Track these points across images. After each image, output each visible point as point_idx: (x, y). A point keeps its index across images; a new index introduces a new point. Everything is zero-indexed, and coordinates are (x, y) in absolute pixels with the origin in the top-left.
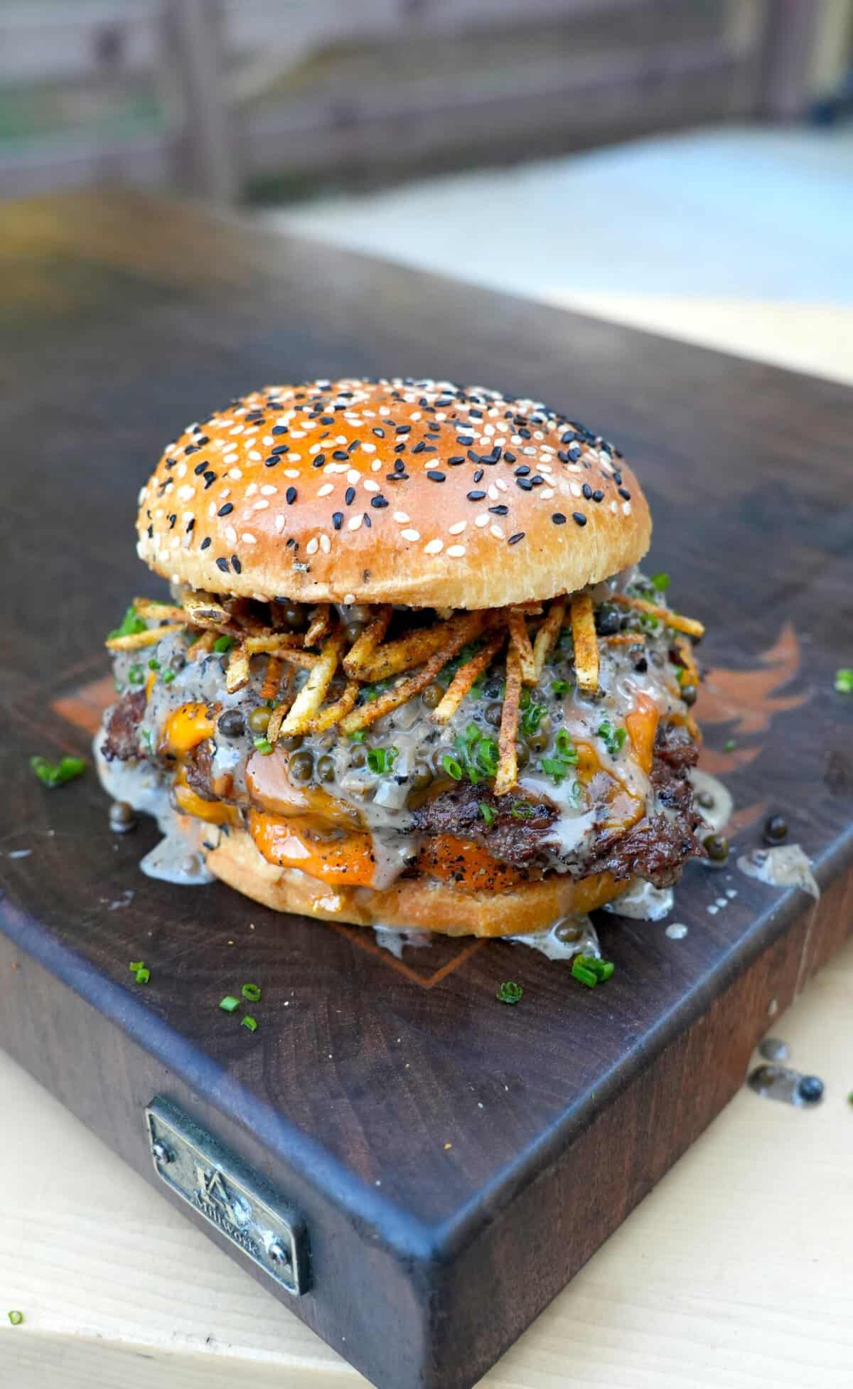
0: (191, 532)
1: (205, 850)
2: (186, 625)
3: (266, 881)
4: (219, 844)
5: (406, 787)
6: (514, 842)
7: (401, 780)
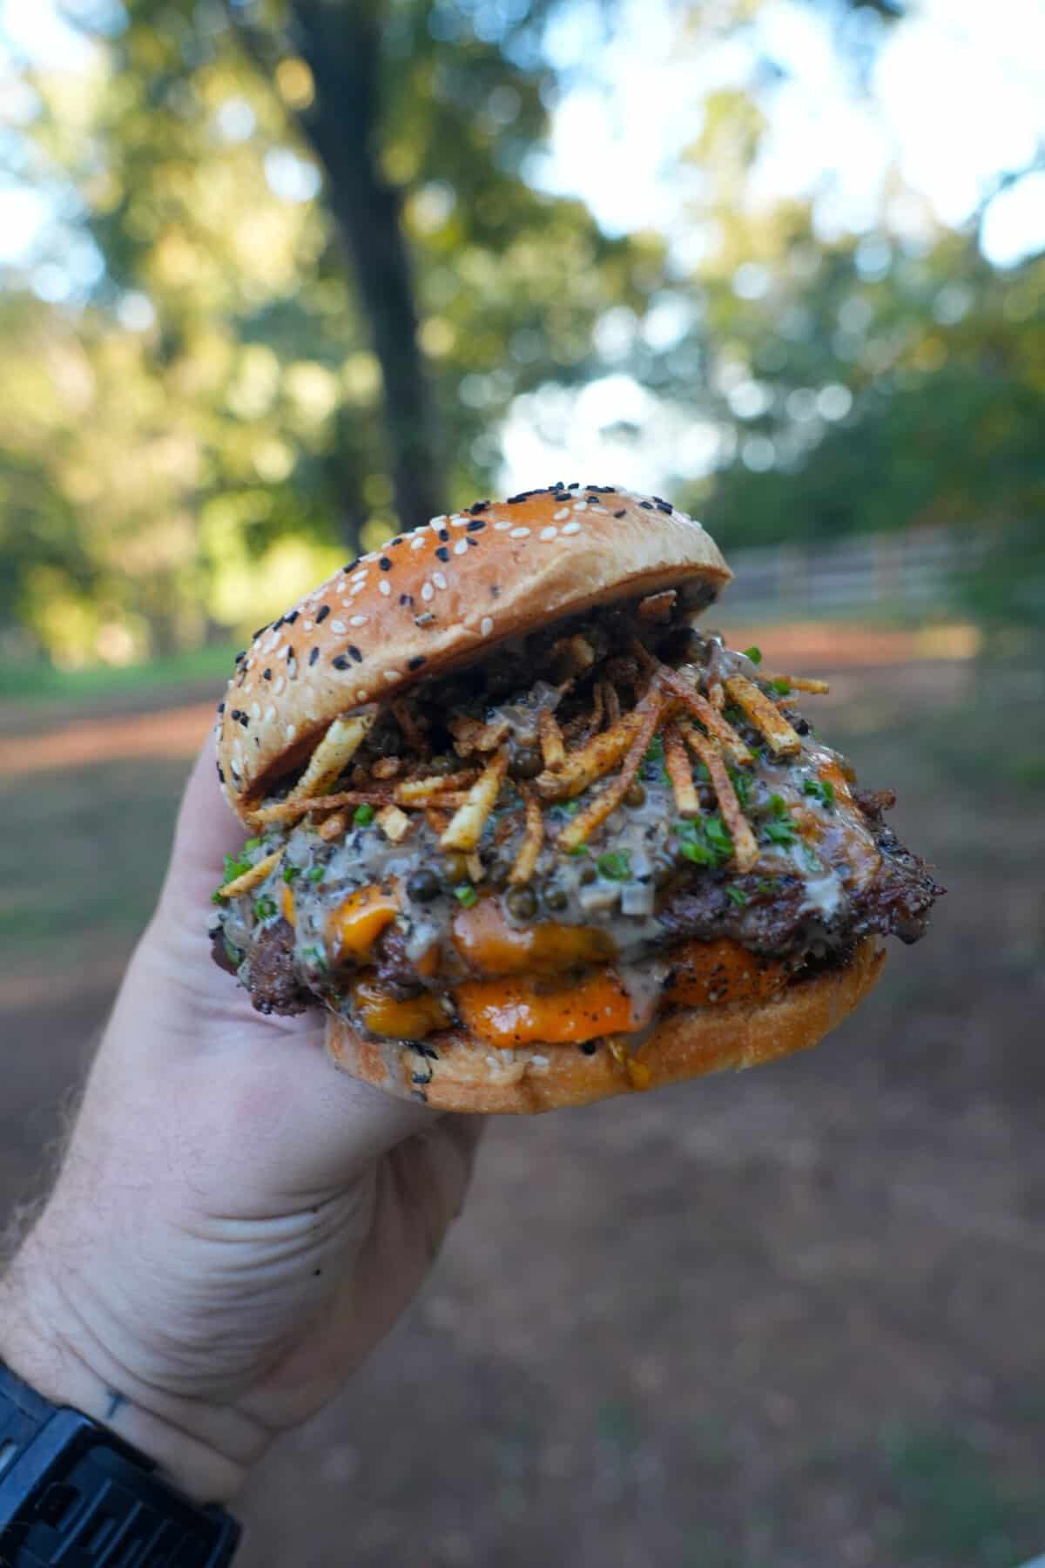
0: (293, 660)
1: (417, 1087)
2: (310, 813)
3: (506, 1087)
4: (431, 1072)
5: (652, 887)
6: (770, 923)
7: (645, 880)
